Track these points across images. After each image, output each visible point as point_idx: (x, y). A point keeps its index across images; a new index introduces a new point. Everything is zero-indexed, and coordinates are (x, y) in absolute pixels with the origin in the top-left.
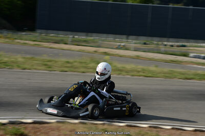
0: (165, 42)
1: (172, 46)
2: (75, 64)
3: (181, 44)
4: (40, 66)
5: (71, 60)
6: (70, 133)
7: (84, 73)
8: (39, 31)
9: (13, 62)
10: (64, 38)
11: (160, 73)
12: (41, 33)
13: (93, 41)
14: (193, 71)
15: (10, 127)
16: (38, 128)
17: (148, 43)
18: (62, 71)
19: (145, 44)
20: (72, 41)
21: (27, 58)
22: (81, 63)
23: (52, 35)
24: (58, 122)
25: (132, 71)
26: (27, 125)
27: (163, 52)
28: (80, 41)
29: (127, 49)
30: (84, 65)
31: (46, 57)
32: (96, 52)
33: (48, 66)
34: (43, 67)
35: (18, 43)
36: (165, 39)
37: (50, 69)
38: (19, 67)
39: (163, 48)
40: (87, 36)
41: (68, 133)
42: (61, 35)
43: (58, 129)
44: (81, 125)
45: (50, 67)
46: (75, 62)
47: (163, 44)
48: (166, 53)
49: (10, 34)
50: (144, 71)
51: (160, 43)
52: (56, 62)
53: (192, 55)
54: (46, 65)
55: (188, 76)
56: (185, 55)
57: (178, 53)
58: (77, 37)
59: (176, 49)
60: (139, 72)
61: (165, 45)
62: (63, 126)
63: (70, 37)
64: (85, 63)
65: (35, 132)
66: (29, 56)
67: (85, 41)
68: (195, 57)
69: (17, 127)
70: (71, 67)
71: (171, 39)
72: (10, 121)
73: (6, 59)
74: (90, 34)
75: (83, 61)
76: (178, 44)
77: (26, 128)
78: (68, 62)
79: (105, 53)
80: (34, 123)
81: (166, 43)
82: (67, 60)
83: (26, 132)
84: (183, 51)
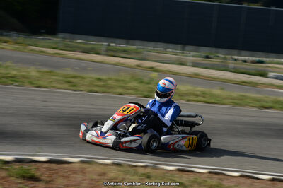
0: (235, 55)
1: (245, 61)
2: (110, 82)
3: (257, 59)
4: (62, 84)
5: (104, 77)
6: (99, 177)
7: (121, 94)
8: (61, 35)
9: (23, 77)
10: (96, 47)
11: (226, 98)
12: (64, 38)
13: (136, 52)
14: (273, 98)
15: (16, 167)
16: (55, 170)
17: (212, 56)
18: (91, 92)
19: (207, 57)
20: (107, 51)
21: (44, 72)
22: (118, 81)
23: (80, 41)
24: (82, 162)
25: (188, 94)
26: (39, 165)
27: (232, 70)
28: (117, 50)
29: (182, 64)
30: (121, 84)
31: (69, 72)
32: (139, 66)
33: (72, 84)
34: (65, 86)
35: (32, 50)
36: (236, 52)
37: (75, 88)
38: (31, 83)
39: (231, 64)
40: (127, 44)
41: (95, 177)
42: (92, 42)
43: (83, 171)
44: (114, 167)
45: (74, 86)
46: (110, 79)
47: (232, 58)
48: (236, 71)
49: (21, 38)
50: (204, 94)
51: (228, 57)
52: (83, 78)
53: (272, 74)
54: (69, 82)
55: (265, 104)
56: (263, 75)
57: (253, 72)
58: (114, 44)
59: (250, 66)
60: (197, 96)
61: (236, 60)
62: (89, 168)
63: (103, 44)
64: (123, 81)
65: (51, 175)
66: (46, 69)
67: (125, 51)
68: (276, 78)
69: (26, 166)
70: (104, 86)
71: (243, 52)
72: (16, 158)
73: (14, 73)
74: (131, 41)
75: (120, 78)
76: (254, 59)
77: (37, 169)
78: (99, 80)
79: (152, 68)
80: (50, 162)
81: (236, 57)
82: (98, 77)
83: (38, 174)
84: (260, 68)
